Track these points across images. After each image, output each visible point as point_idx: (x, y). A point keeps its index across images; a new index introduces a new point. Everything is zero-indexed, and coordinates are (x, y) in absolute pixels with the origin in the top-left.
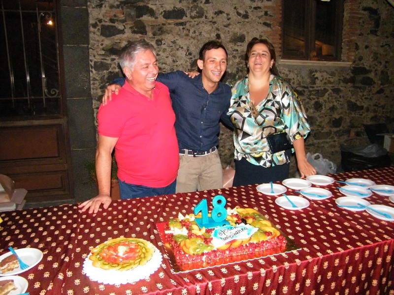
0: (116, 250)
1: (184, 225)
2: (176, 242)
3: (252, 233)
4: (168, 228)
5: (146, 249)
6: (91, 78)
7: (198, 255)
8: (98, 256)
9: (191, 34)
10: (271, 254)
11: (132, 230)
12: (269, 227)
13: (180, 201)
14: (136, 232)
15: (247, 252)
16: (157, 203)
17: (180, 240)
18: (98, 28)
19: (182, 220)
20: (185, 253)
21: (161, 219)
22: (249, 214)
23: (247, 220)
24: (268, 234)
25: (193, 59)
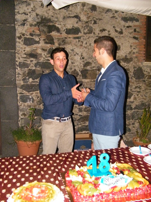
0: (31, 191)
1: (80, 174)
2: (74, 186)
3: (128, 181)
4: (68, 176)
5: (53, 191)
6: (17, 73)
7: (89, 197)
8: (18, 196)
9: (84, 45)
10: (143, 199)
11: (43, 177)
12: (140, 177)
13: (77, 157)
14: (45, 178)
15: (125, 196)
16: (61, 158)
17: (77, 185)
18: (22, 39)
19: (78, 171)
20: (80, 195)
21: (64, 170)
22: (125, 167)
23: (124, 172)
24: (140, 183)
25: (85, 62)
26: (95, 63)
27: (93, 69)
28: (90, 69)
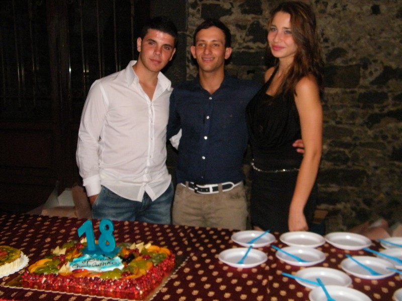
24: (125, 274)
25: (331, 48)
26: (354, 50)
27: (350, 63)
28: (342, 65)
